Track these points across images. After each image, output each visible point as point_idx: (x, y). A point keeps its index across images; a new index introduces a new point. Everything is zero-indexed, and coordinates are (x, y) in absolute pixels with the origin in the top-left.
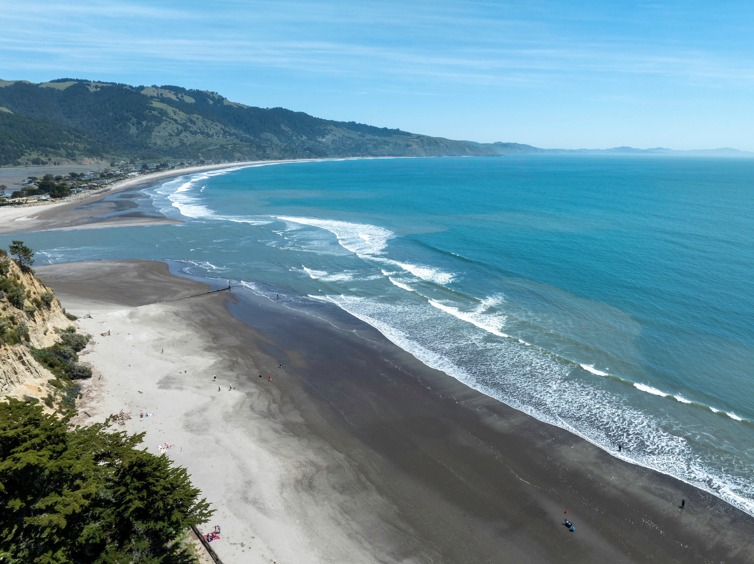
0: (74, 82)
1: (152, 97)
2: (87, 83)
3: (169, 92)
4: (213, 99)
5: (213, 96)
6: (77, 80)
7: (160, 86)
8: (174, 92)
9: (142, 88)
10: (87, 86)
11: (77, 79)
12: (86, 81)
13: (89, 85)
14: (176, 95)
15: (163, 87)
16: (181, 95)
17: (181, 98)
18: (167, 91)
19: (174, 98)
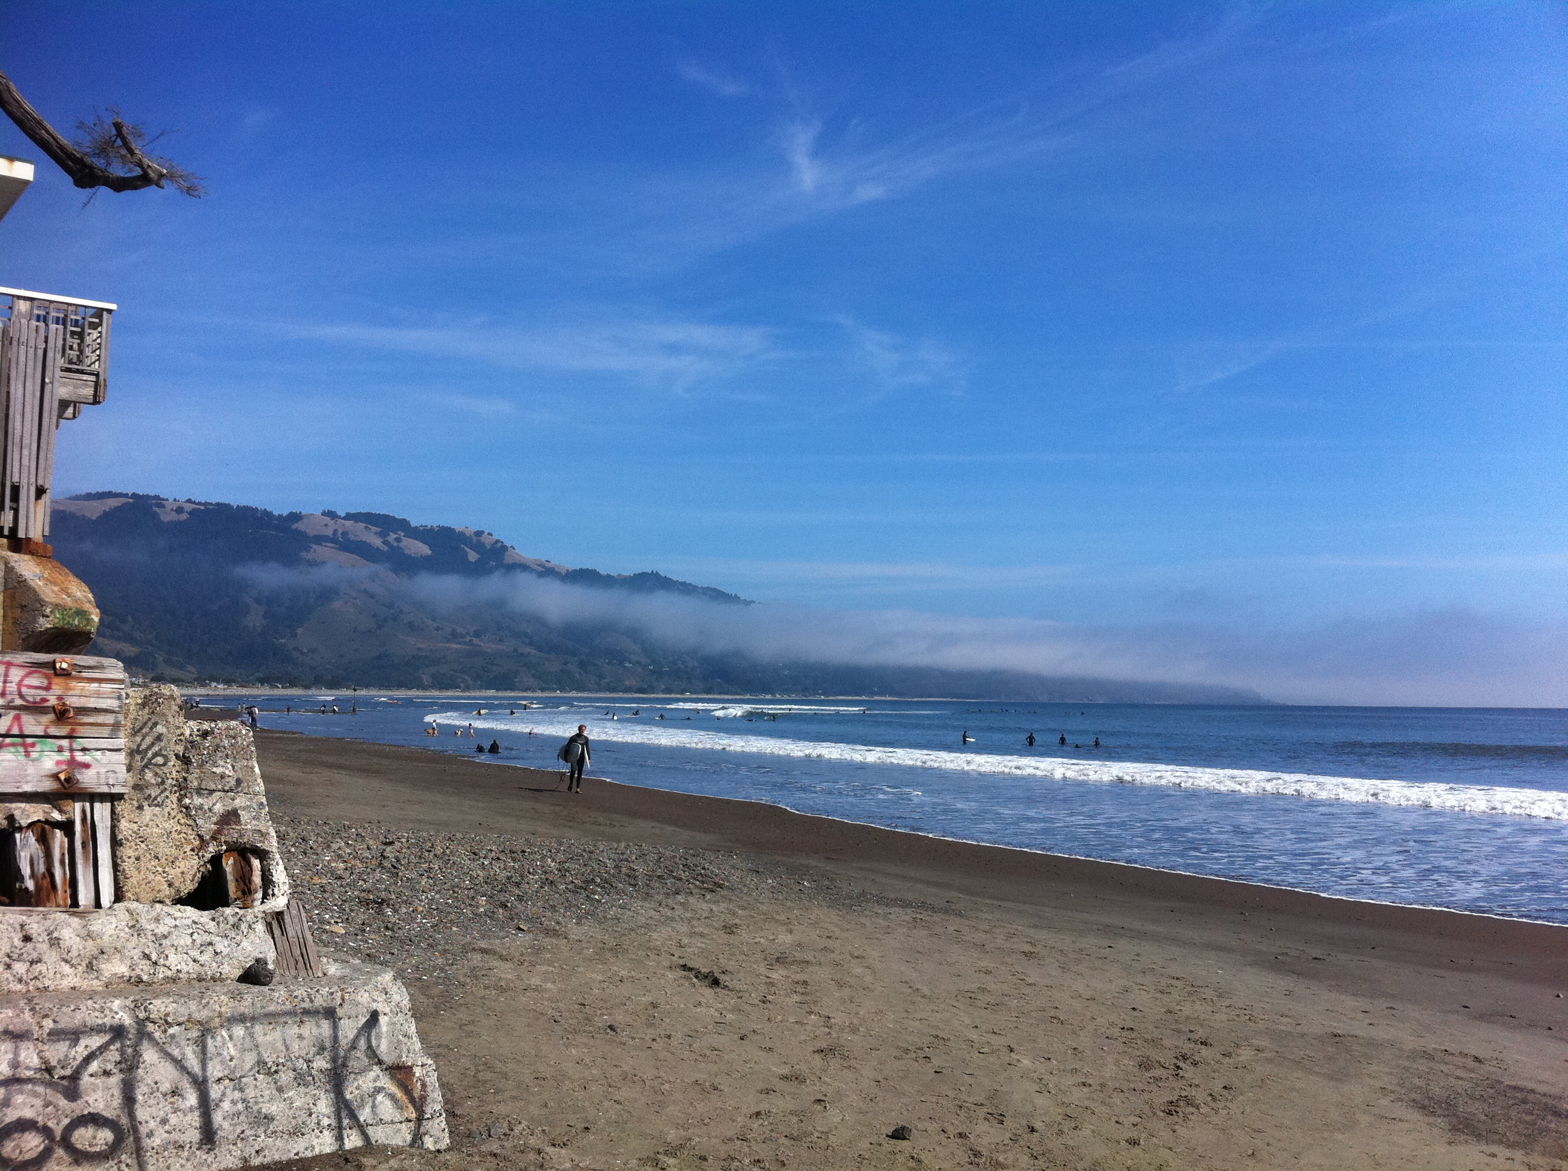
0: (125, 500)
1: (319, 539)
2: (159, 501)
3: (366, 528)
4: (479, 547)
5: (479, 541)
6: (134, 496)
7: (343, 515)
8: (379, 530)
9: (295, 517)
10: (155, 509)
11: (134, 494)
12: (157, 497)
13: (162, 506)
14: (383, 535)
15: (349, 517)
16: (395, 536)
17: (395, 544)
18: (362, 525)
19: (377, 542)
